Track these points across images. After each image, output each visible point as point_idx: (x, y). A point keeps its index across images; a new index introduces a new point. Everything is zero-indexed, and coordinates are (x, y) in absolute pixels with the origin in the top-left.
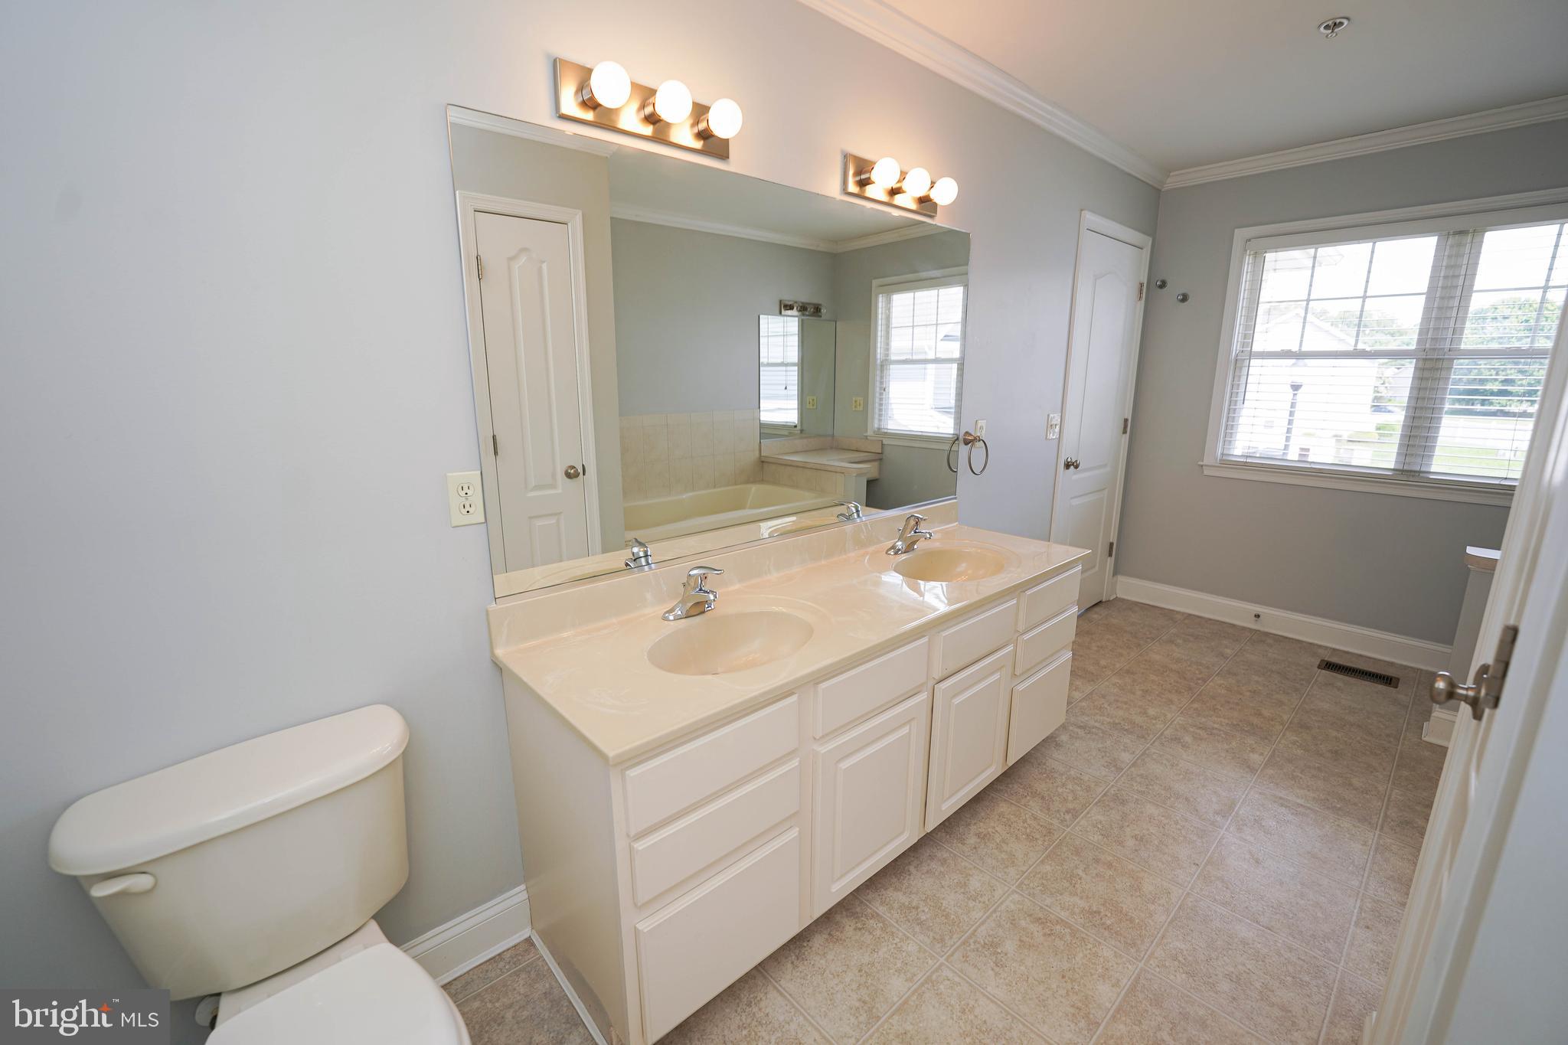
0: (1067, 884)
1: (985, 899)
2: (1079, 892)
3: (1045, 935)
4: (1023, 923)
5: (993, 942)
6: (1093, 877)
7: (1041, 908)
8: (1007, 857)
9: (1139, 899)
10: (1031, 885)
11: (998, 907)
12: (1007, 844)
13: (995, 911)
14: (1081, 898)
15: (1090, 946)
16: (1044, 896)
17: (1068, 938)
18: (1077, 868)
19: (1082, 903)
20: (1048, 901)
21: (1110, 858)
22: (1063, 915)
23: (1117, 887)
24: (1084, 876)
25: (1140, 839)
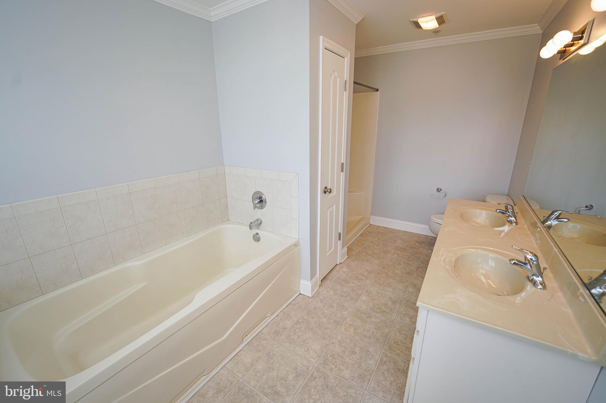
0: (379, 325)
1: (402, 315)
2: (374, 323)
3: (381, 308)
4: (388, 310)
5: (394, 303)
6: (370, 330)
7: (384, 316)
8: (402, 332)
9: (355, 325)
10: (390, 323)
11: (397, 313)
12: (404, 338)
13: (397, 312)
14: (373, 321)
15: (369, 308)
16: (385, 320)
17: (375, 309)
18: (376, 332)
19: (373, 320)
20: (383, 318)
21: (365, 340)
22: (378, 315)
23: (362, 328)
24: (373, 330)
25: (354, 353)
